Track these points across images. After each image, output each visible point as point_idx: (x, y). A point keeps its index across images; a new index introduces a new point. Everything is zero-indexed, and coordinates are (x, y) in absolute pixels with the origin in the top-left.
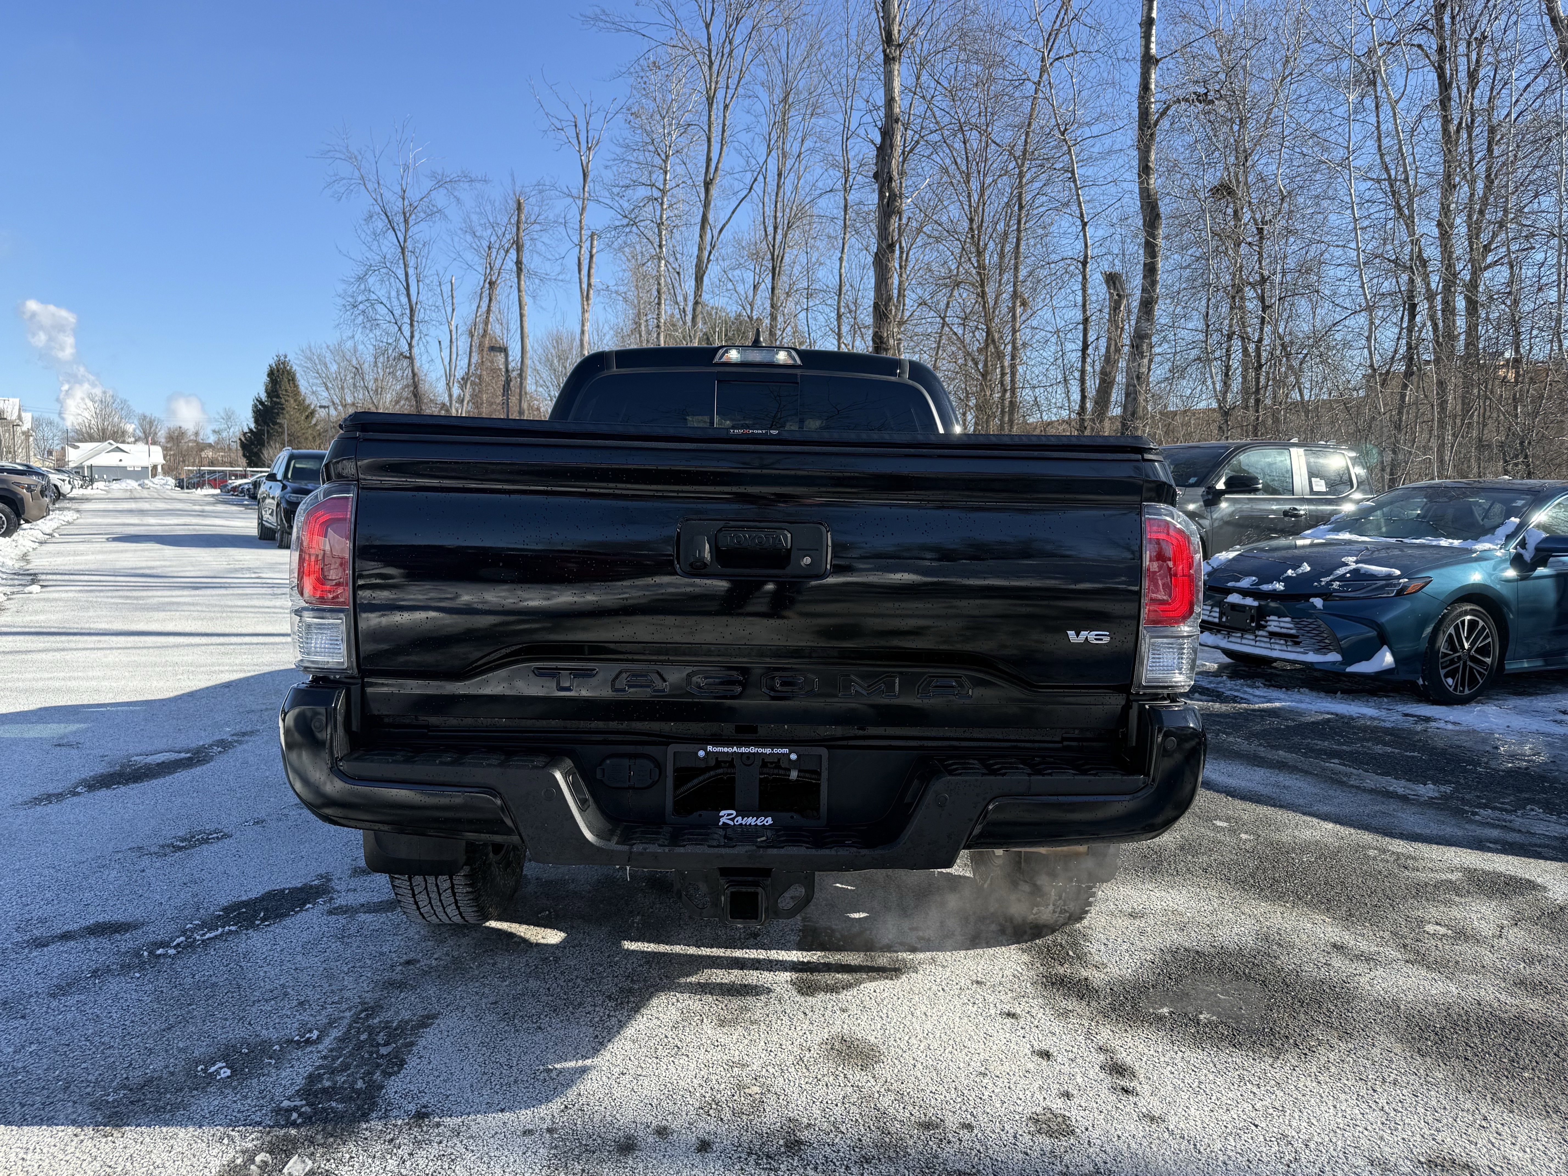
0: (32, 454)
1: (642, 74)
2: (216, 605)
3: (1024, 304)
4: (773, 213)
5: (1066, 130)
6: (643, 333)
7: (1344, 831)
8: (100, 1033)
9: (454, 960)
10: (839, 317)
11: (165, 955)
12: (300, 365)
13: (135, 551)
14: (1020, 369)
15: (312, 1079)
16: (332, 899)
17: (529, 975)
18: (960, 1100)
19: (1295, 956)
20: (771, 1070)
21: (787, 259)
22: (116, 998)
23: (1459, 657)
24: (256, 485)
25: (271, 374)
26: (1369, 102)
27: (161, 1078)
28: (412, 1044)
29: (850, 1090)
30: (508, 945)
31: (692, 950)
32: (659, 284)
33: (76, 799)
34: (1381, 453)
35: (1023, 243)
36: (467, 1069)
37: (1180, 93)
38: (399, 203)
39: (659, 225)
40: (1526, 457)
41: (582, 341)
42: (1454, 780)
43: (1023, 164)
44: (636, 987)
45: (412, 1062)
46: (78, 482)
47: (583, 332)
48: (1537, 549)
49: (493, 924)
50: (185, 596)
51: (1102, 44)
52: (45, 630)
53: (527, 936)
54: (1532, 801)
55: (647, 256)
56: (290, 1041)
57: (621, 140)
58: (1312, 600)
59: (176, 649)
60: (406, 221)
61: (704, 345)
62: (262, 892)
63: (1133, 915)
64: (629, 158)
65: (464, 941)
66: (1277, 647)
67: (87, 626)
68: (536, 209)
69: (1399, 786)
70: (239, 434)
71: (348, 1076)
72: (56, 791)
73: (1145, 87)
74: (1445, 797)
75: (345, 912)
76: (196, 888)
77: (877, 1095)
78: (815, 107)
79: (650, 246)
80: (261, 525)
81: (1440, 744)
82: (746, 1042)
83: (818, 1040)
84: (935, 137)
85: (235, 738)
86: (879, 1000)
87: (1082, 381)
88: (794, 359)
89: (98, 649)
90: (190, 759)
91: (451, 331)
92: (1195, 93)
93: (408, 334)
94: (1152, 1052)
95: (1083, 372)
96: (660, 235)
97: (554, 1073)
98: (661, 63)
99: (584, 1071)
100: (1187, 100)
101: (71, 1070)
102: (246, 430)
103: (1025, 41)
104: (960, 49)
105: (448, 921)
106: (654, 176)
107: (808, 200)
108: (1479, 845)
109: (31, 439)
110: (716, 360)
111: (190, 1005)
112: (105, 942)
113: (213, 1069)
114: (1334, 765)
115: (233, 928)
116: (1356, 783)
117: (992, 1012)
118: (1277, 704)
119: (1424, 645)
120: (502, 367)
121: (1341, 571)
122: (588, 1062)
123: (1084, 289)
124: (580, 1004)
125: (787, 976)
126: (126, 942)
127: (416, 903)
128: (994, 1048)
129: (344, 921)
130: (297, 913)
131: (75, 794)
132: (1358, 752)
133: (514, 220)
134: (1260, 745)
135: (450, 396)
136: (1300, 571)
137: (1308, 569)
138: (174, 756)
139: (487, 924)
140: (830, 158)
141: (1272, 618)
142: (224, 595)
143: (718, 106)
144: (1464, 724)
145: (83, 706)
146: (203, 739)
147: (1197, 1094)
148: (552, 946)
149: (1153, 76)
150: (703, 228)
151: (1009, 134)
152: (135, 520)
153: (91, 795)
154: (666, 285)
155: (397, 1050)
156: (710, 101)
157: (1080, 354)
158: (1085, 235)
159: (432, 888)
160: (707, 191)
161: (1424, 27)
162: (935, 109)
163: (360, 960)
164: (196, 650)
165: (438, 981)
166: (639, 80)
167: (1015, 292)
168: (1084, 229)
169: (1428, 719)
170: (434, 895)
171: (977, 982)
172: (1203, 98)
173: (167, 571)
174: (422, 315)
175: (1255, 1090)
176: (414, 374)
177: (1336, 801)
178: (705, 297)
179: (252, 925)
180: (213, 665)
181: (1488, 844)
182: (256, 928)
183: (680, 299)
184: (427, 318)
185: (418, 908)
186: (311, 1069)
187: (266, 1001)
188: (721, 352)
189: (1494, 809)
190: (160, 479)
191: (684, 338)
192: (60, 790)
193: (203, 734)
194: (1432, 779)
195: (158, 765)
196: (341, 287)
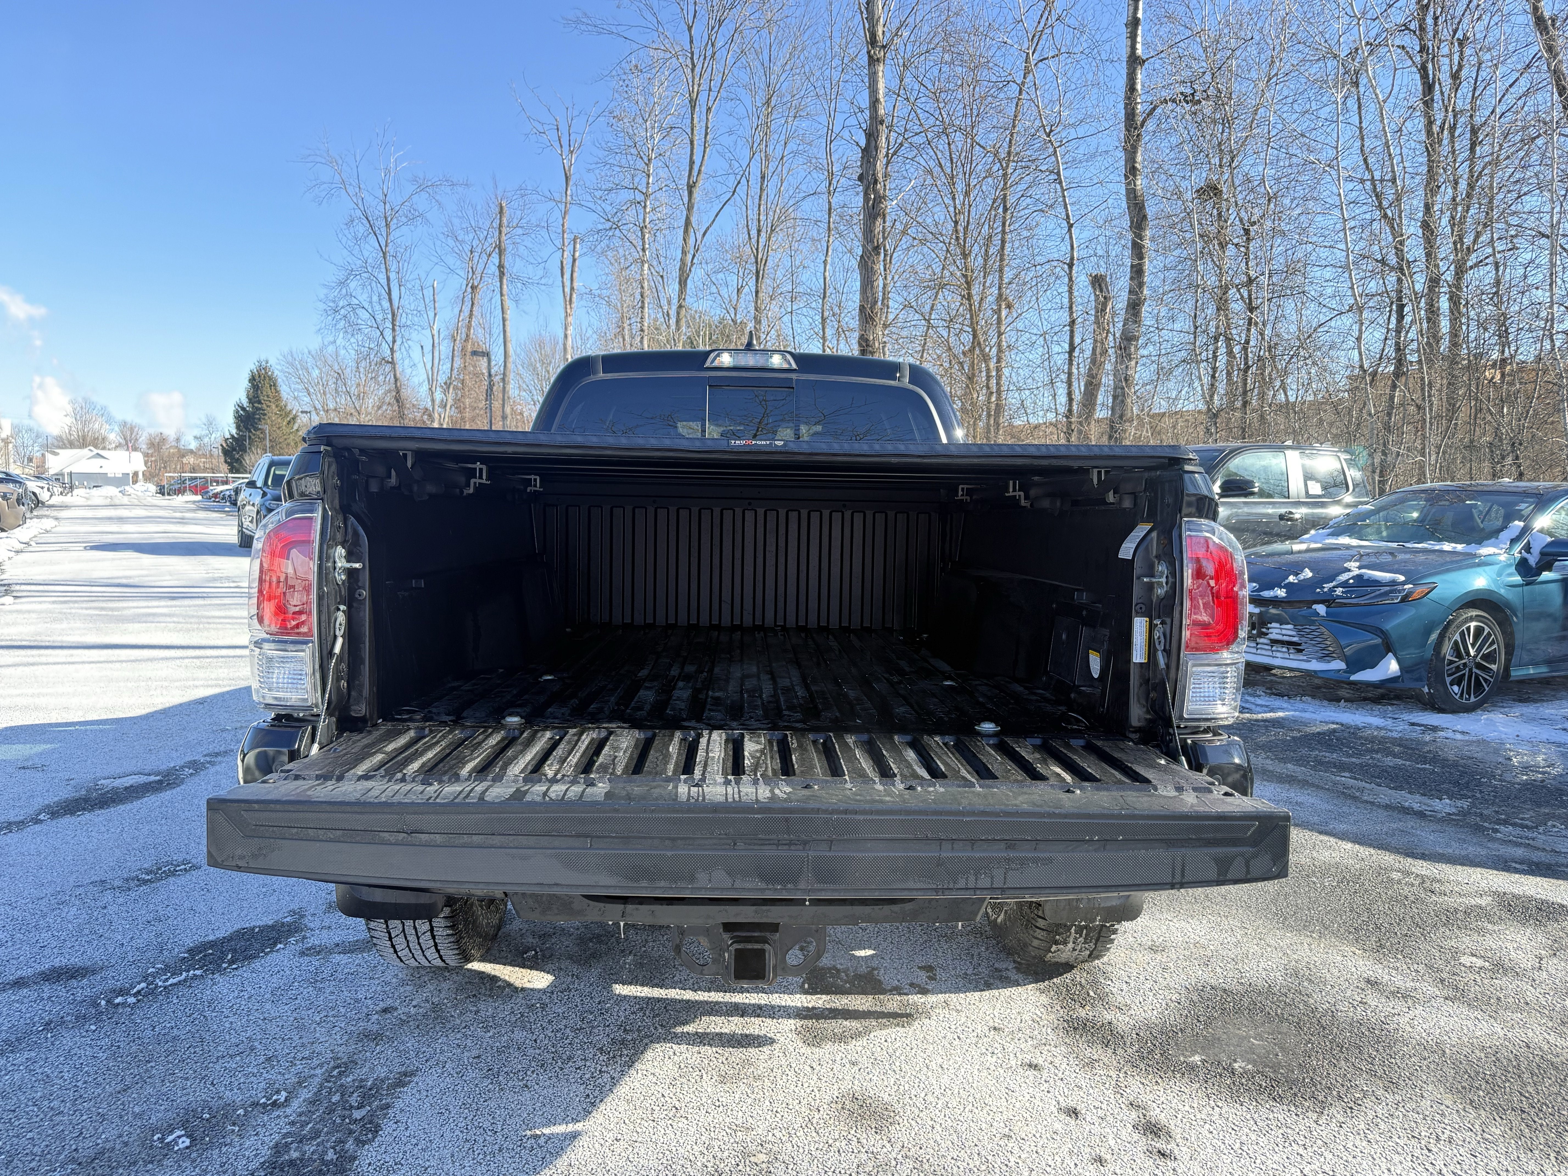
0: (11, 460)
1: (624, 77)
2: (193, 616)
3: (1009, 306)
4: (756, 217)
5: (1051, 131)
6: (627, 337)
7: (1364, 851)
8: (48, 1097)
9: (436, 1008)
10: (824, 320)
11: (124, 1004)
12: (282, 371)
13: (113, 559)
14: (1006, 372)
15: (279, 1149)
16: (304, 938)
17: (514, 1025)
18: (984, 1168)
19: (1328, 994)
20: (778, 1135)
21: (770, 263)
22: (69, 1055)
23: (1465, 665)
24: (237, 491)
25: (252, 379)
26: (1352, 103)
27: (113, 1149)
28: (388, 1106)
29: (864, 1157)
30: (491, 989)
31: (688, 995)
32: (642, 287)
33: (37, 827)
34: (1371, 455)
35: (1008, 246)
36: (448, 1135)
37: (1165, 94)
38: (381, 207)
39: (642, 229)
40: (1517, 458)
41: (565, 345)
42: (1470, 794)
43: (1007, 166)
44: (630, 1038)
45: (388, 1128)
46: (57, 490)
47: (566, 336)
48: (1543, 554)
49: (476, 966)
50: (161, 607)
51: (1085, 45)
52: (15, 644)
53: (512, 980)
54: (1553, 817)
55: (631, 259)
56: (255, 1104)
57: (603, 144)
58: (1314, 606)
59: (150, 663)
60: (387, 225)
61: (688, 348)
62: (230, 931)
63: (1153, 949)
64: (611, 161)
65: (445, 985)
66: (1278, 655)
67: (59, 638)
68: (519, 213)
69: (1415, 801)
70: (221, 441)
71: (318, 1145)
72: (17, 819)
73: (1131, 88)
74: (1464, 813)
75: (319, 953)
76: (160, 927)
77: (894, 1163)
78: (798, 109)
79: (633, 250)
80: (241, 532)
81: (1451, 757)
82: (750, 1101)
83: (828, 1098)
84: (919, 140)
85: (208, 759)
86: (891, 1051)
87: (1069, 384)
88: (790, 364)
89: (69, 663)
90: (160, 782)
91: (433, 336)
92: (1182, 93)
93: (389, 339)
94: (1187, 1108)
95: (1070, 374)
96: (643, 239)
97: (542, 1141)
98: (644, 65)
99: (575, 1137)
100: (1174, 101)
101: (15, 1141)
102: (228, 436)
103: (1009, 41)
104: (944, 51)
105: (427, 964)
106: (637, 180)
107: (791, 203)
108: (1504, 865)
109: (11, 446)
110: (707, 364)
111: (149, 1062)
112: (60, 990)
113: (170, 1138)
114: (1345, 778)
115: (198, 972)
116: (1370, 798)
117: (1013, 1063)
118: (1280, 714)
119: (1429, 653)
120: (485, 371)
121: (1343, 577)
122: (579, 1126)
123: (1070, 292)
124: (570, 1058)
125: (791, 1024)
126: (83, 989)
127: (393, 946)
128: (1018, 1105)
129: (317, 963)
130: (266, 954)
131: (38, 822)
132: (1368, 765)
133: (496, 224)
134: (1268, 757)
135: (433, 401)
136: (1301, 577)
137: (1310, 575)
138: (143, 779)
139: (469, 966)
140: (814, 161)
141: (1274, 625)
142: (201, 606)
143: (700, 110)
144: (1473, 734)
145: (50, 725)
146: (175, 761)
147: (1240, 1156)
148: (539, 990)
149: (1139, 76)
150: (686, 231)
151: (994, 135)
152: (114, 528)
153: (55, 822)
154: (650, 288)
155: (372, 1114)
156: (693, 104)
157: (1067, 355)
158: (1071, 238)
159: (410, 930)
160: (690, 193)
161: (1407, 29)
162: (919, 111)
163: (332, 1008)
164: (171, 664)
165: (417, 1031)
166: (621, 83)
167: (1000, 295)
168: (1070, 230)
169: (1435, 729)
170: (412, 938)
171: (995, 1029)
172: (1190, 99)
173: (146, 581)
174: (404, 320)
175: (1301, 1151)
176: (396, 380)
177: (1352, 818)
178: (689, 300)
179: (219, 970)
180: (187, 680)
181: (1514, 865)
182: (222, 972)
183: (664, 302)
184: (409, 323)
185: (396, 952)
186: (277, 1137)
187: (231, 1056)
188: (712, 355)
189: (1514, 825)
190: (141, 486)
191: (668, 341)
192: (22, 818)
193: (174, 755)
194: (1447, 793)
195: (126, 788)
196: (322, 292)
